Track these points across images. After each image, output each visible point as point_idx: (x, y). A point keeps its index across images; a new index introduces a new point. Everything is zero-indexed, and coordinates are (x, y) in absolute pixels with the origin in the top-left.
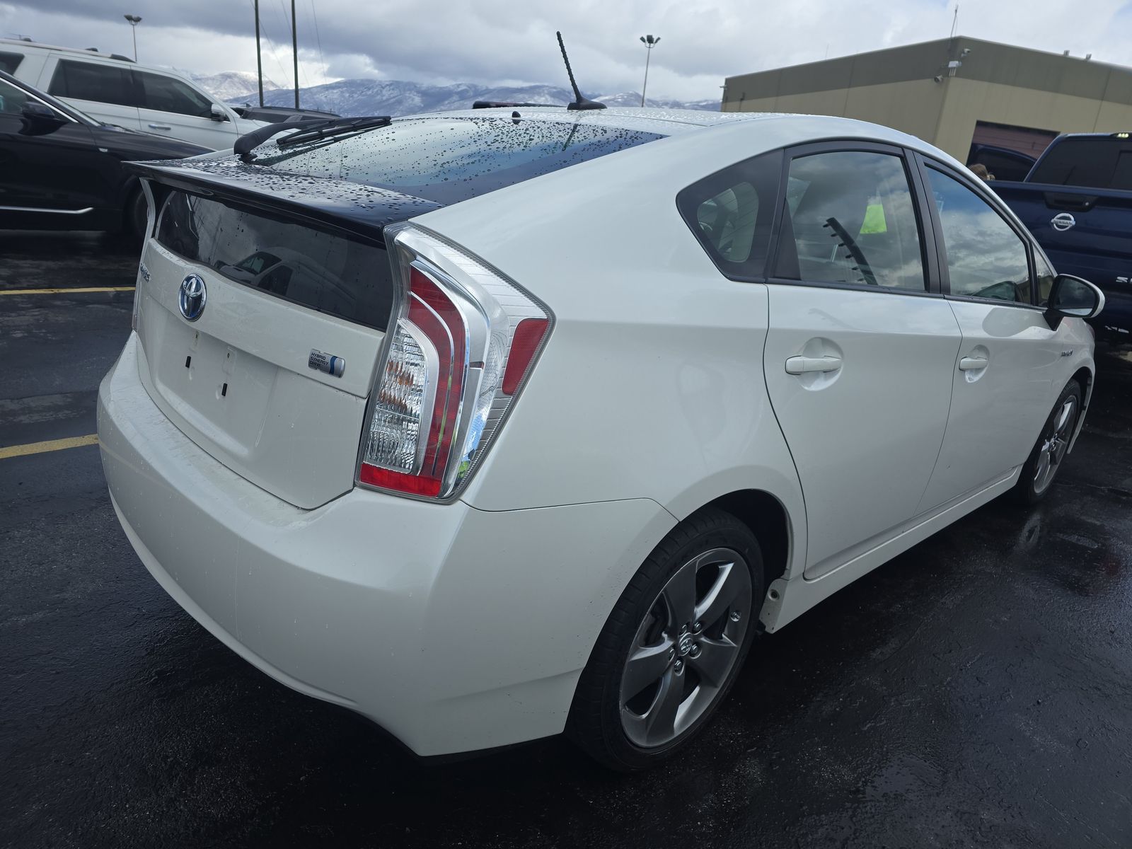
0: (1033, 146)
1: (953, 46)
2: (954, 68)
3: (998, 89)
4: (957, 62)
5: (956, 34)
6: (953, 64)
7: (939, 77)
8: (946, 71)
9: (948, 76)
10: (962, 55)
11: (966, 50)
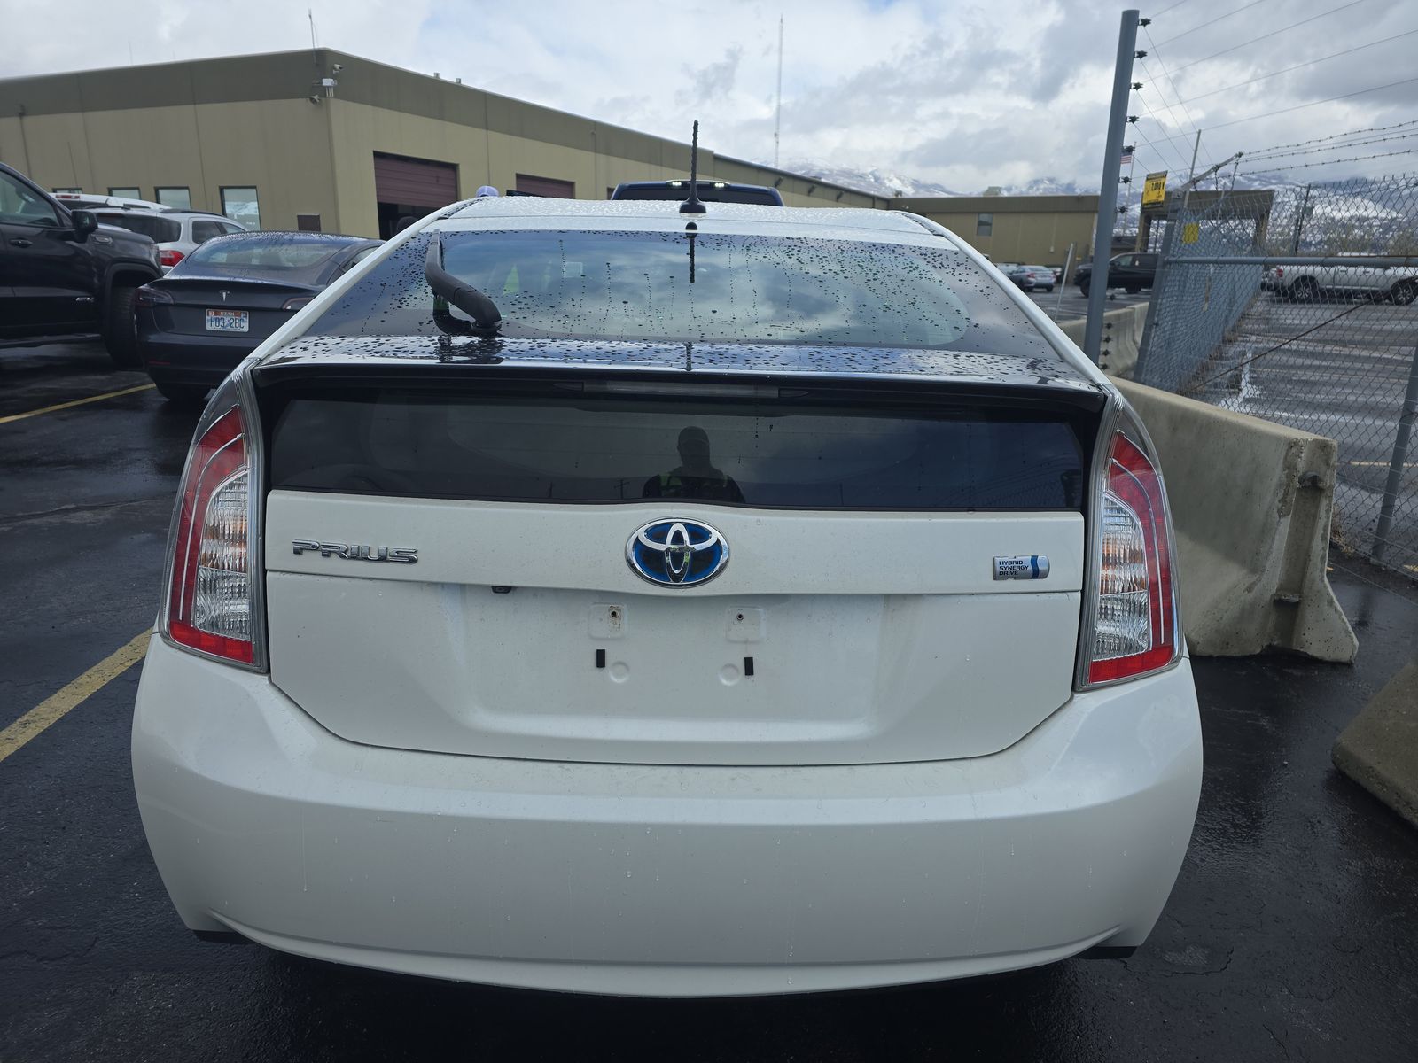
0: (437, 181)
1: (319, 60)
2: (331, 87)
3: (386, 114)
4: (332, 80)
5: (319, 45)
6: (327, 82)
7: (315, 97)
8: (323, 91)
9: (325, 96)
10: (334, 72)
11: (338, 66)
